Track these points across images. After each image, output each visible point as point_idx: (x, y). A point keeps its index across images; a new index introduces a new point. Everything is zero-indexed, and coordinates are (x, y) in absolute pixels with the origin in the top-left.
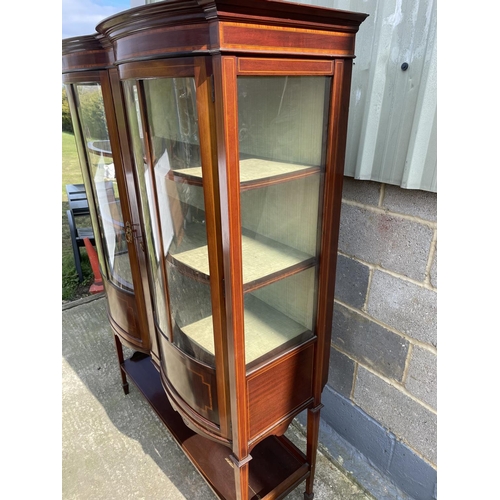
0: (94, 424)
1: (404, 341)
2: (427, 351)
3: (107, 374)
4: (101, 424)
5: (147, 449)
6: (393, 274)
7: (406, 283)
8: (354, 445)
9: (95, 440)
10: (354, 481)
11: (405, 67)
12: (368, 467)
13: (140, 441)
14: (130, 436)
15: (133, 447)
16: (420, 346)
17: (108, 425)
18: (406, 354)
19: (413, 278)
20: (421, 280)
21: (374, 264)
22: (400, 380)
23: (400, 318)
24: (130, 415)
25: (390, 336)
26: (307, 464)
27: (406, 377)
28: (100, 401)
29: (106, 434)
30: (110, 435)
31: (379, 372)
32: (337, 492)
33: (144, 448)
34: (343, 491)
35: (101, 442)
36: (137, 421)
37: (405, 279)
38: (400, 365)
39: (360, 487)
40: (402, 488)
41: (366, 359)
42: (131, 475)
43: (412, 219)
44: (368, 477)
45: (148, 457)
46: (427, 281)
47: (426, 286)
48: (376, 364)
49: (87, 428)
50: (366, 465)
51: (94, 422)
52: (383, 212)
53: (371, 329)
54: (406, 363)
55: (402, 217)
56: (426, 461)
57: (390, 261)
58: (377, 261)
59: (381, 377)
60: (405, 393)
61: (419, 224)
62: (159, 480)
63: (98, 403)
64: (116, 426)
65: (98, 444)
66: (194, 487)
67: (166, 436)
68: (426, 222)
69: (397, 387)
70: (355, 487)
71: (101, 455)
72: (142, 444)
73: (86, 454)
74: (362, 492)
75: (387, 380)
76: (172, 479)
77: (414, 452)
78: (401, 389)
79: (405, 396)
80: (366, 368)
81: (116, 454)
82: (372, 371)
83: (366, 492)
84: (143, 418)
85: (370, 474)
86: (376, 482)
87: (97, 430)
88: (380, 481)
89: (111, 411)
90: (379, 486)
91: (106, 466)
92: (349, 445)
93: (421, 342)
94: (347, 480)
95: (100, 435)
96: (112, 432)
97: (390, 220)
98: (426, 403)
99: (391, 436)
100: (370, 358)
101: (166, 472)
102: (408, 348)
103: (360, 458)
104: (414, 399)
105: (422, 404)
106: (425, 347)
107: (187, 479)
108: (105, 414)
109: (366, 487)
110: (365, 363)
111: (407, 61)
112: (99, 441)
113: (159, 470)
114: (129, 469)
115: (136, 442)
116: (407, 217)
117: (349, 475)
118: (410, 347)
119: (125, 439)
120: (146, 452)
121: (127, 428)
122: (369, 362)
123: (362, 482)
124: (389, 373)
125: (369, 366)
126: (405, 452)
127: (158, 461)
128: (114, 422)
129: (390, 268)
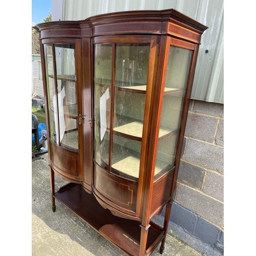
0: (39, 229)
1: (203, 170)
2: (214, 173)
3: (40, 203)
4: (43, 229)
5: (73, 238)
6: (198, 140)
7: (204, 144)
8: (176, 223)
9: (42, 237)
10: (179, 240)
11: (207, 51)
12: (185, 233)
13: (68, 234)
14: (62, 233)
15: (65, 238)
16: (211, 171)
17: (47, 229)
18: (204, 176)
19: (207, 141)
20: (211, 142)
21: (188, 136)
22: (201, 188)
23: (201, 160)
24: (59, 222)
25: (196, 169)
26: (164, 232)
27: (204, 186)
28: (40, 217)
29: (48, 233)
30: (50, 234)
31: (190, 186)
32: (173, 246)
33: (71, 238)
34: (175, 245)
35: (46, 238)
36: (64, 225)
37: (204, 142)
38: (201, 181)
39: (182, 242)
40: (201, 240)
41: (184, 181)
42: (68, 252)
43: (207, 115)
44: (185, 237)
45: (75, 242)
46: (214, 142)
47: (214, 144)
48: (189, 182)
49: (36, 232)
50: (183, 232)
51: (39, 228)
52: (194, 113)
53: (186, 166)
54: (204, 180)
55: (203, 115)
56: (214, 224)
57: (197, 134)
58: (190, 135)
59: (191, 188)
60: (203, 194)
61: (211, 118)
62: (84, 253)
63: (38, 218)
64: (52, 229)
65: (45, 239)
66: (103, 253)
67: (82, 230)
68: (214, 117)
69: (199, 191)
70: (180, 243)
71: (48, 244)
72: (69, 236)
73: (38, 244)
74: (184, 244)
75: (194, 189)
76: (91, 251)
77: (207, 221)
78: (201, 192)
79: (203, 195)
80: (183, 185)
81: (56, 242)
82: (186, 186)
83: (186, 244)
84: (67, 223)
85: (186, 236)
86: (189, 239)
87: (42, 232)
88: (191, 238)
89: (48, 221)
90: (191, 240)
91: (52, 249)
92: (174, 224)
93: (211, 170)
94: (176, 240)
95: (45, 234)
96: (51, 232)
97: (197, 116)
98: (214, 197)
99: (196, 216)
100: (185, 180)
101: (87, 248)
102: (204, 173)
103: (180, 229)
104: (207, 196)
105: (212, 198)
106: (213, 171)
107: (99, 250)
108: (44, 223)
109: (186, 242)
110: (183, 183)
111: (208, 49)
112: (45, 237)
113: (83, 247)
114: (66, 249)
115: (66, 235)
116: (205, 115)
117: (177, 237)
118: (206, 173)
119: (60, 235)
120: (73, 240)
121: (59, 229)
122: (185, 182)
123: (183, 239)
124: (195, 185)
125: (185, 184)
126: (203, 222)
127: (80, 243)
128: (50, 227)
129: (197, 138)
